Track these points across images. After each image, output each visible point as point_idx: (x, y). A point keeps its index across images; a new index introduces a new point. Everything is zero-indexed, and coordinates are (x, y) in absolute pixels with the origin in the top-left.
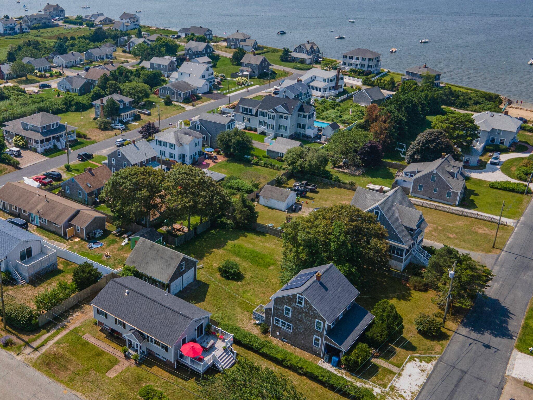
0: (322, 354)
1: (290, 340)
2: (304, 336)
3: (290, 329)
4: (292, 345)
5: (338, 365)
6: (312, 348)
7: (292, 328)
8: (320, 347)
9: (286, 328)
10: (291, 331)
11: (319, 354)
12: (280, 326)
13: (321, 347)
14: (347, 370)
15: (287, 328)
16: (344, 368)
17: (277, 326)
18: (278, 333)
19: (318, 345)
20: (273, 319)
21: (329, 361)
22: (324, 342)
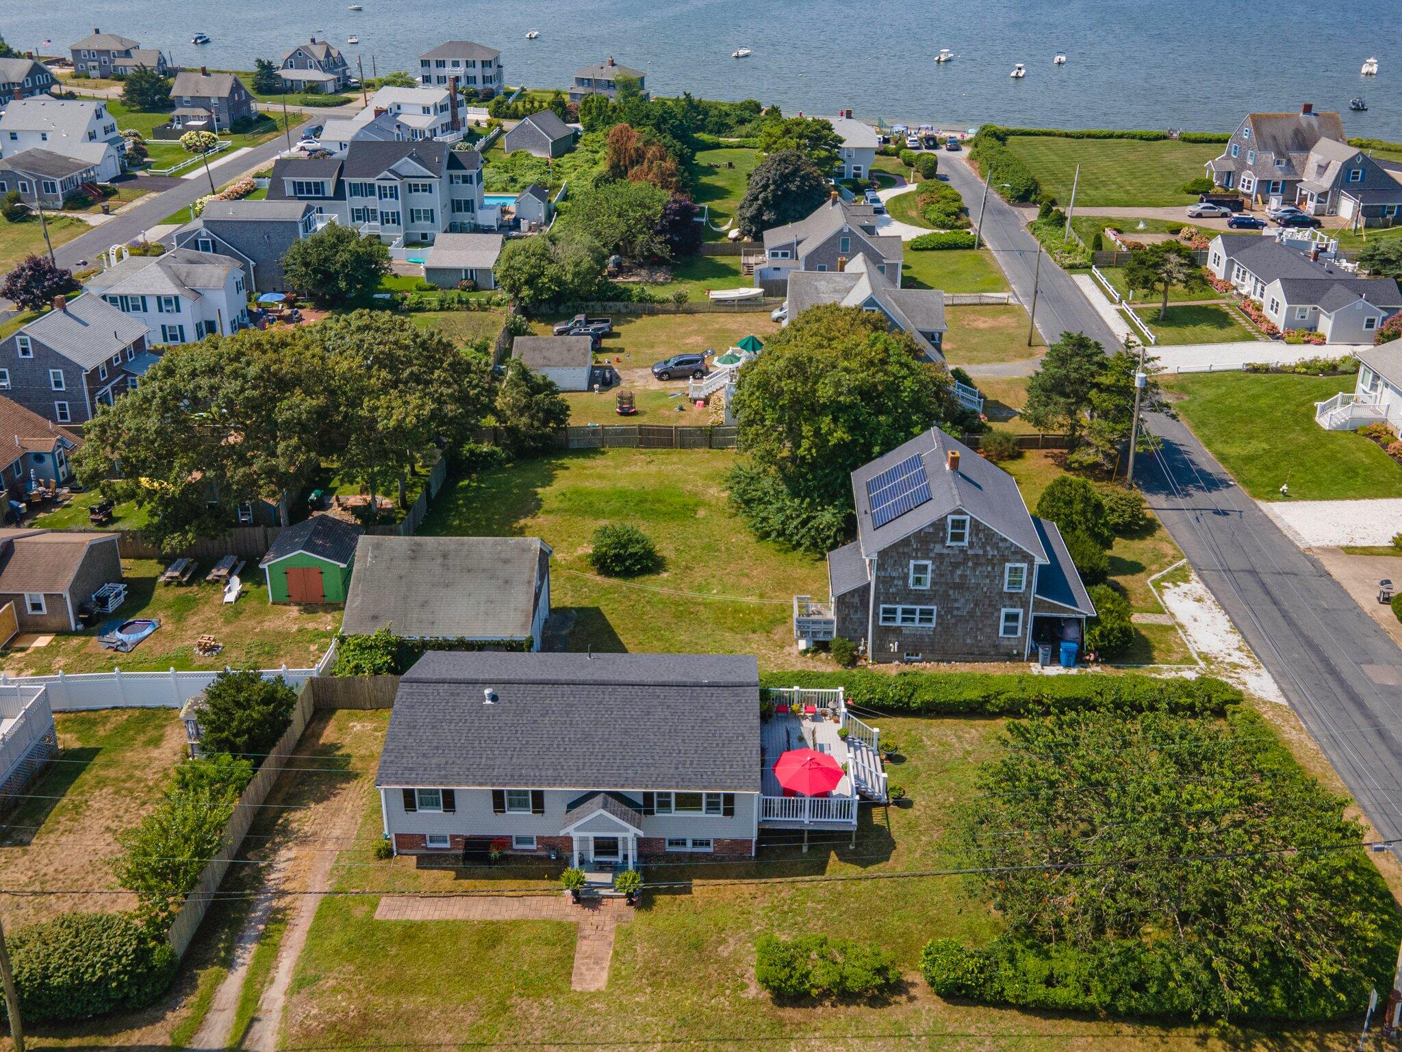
0: (1027, 652)
1: (932, 652)
2: (971, 624)
3: (930, 620)
4: (938, 661)
5: (1079, 659)
6: (996, 647)
7: (934, 617)
8: (1019, 634)
9: (917, 624)
10: (933, 625)
11: (1018, 654)
12: (898, 623)
13: (1024, 633)
14: (1102, 663)
15: (921, 620)
16: (1096, 661)
17: (888, 629)
18: (894, 647)
19: (1014, 630)
20: (876, 614)
21: (1055, 659)
22: (1031, 615)
